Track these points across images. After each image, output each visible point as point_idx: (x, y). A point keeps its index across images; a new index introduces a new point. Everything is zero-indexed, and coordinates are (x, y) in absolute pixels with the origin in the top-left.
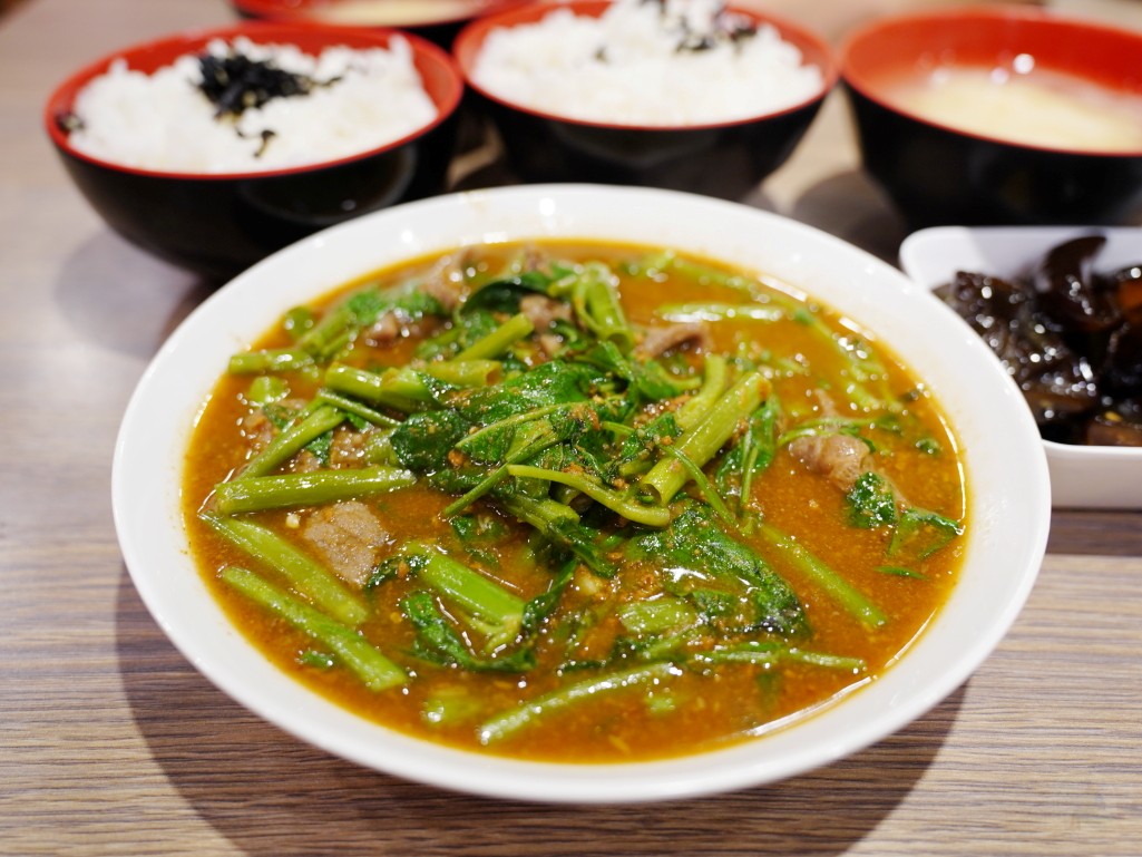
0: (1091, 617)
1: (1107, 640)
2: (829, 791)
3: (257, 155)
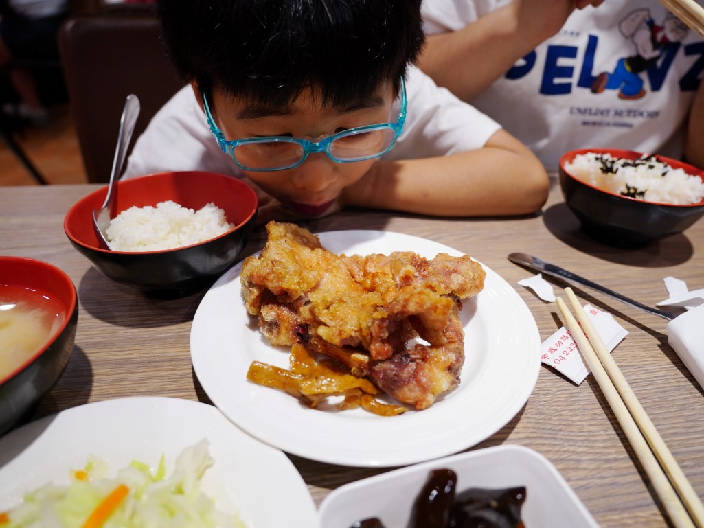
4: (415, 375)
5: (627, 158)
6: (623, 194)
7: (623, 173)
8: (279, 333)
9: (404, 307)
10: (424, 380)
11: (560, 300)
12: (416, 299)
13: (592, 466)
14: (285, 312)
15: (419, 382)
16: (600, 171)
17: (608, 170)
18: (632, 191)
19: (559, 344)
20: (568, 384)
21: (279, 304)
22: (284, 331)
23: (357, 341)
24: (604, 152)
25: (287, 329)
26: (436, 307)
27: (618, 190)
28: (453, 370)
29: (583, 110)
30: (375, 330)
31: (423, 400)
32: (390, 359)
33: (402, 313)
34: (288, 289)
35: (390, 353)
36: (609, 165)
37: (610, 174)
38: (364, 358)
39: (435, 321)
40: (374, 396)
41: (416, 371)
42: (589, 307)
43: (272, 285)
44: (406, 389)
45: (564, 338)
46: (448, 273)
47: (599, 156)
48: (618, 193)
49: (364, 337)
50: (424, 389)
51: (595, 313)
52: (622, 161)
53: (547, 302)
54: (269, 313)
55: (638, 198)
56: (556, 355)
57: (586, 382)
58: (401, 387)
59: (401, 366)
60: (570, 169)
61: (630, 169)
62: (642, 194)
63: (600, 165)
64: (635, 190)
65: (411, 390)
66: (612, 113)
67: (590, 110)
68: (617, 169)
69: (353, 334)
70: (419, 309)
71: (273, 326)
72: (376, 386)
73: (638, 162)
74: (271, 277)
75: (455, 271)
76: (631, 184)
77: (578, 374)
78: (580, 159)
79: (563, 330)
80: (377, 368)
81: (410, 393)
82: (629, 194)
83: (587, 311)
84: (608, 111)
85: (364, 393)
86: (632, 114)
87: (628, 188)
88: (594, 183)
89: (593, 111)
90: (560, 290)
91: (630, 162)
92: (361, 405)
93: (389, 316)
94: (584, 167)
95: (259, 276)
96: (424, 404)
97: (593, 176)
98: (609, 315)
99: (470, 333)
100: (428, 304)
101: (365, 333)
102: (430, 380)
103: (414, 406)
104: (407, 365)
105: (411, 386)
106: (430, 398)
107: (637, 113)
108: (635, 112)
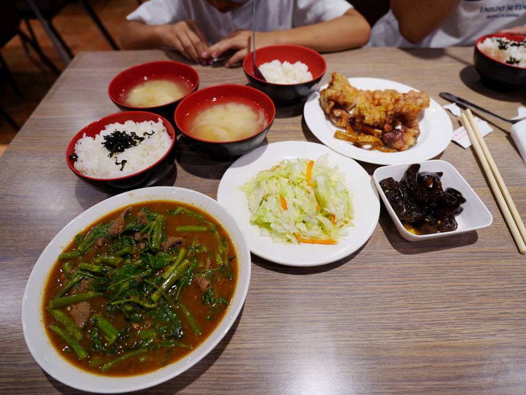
0: (318, 283)
1: (320, 289)
2: (250, 329)
3: (121, 170)
4: (402, 137)
5: (515, 40)
6: (507, 62)
7: (510, 50)
8: (341, 121)
9: (401, 110)
10: (405, 139)
11: (464, 115)
12: (406, 107)
13: (466, 175)
14: (344, 112)
15: (403, 140)
16: (498, 48)
17: (502, 47)
18: (513, 60)
19: (460, 133)
20: (461, 148)
21: (342, 109)
22: (344, 120)
23: (378, 124)
24: (502, 36)
25: (345, 120)
26: (414, 110)
27: (504, 60)
28: (416, 137)
29: (488, 9)
30: (387, 119)
31: (403, 147)
32: (391, 132)
33: (399, 113)
34: (347, 102)
35: (391, 129)
36: (504, 45)
37: (503, 50)
38: (380, 131)
39: (412, 116)
40: (382, 146)
41: (402, 136)
42: (476, 118)
43: (341, 100)
44: (397, 142)
45: (463, 131)
46: (416, 98)
47: (499, 39)
48: (504, 61)
49: (381, 122)
50: (405, 143)
51: (479, 121)
52: (513, 42)
53: (456, 116)
54: (337, 113)
55: (515, 65)
56: (458, 137)
57: (469, 148)
58: (395, 142)
59: (395, 134)
60: (481, 46)
61: (515, 48)
62: (518, 62)
63: (498, 44)
64: (515, 59)
65: (399, 143)
66: (506, 8)
67: (493, 8)
68: (508, 47)
69: (378, 120)
70: (407, 111)
71: (339, 118)
72: (384, 142)
73: (521, 43)
74: (341, 97)
75: (419, 97)
76: (513, 56)
77: (466, 144)
78: (488, 41)
79: (462, 128)
80: (385, 135)
81: (399, 144)
82: (511, 62)
83: (475, 120)
84: (503, 7)
85: (379, 144)
86: (519, 7)
87: (511, 58)
88: (493, 55)
89: (495, 9)
90: (463, 111)
91: (517, 43)
92: (377, 149)
93: (394, 113)
94: (489, 46)
95: (336, 96)
96: (404, 149)
97: (493, 51)
98: (485, 123)
99: (421, 125)
100: (411, 109)
101: (382, 120)
102: (407, 139)
103: (399, 150)
104: (398, 134)
105: (400, 141)
106: (406, 147)
107: (522, 7)
108: (520, 6)
